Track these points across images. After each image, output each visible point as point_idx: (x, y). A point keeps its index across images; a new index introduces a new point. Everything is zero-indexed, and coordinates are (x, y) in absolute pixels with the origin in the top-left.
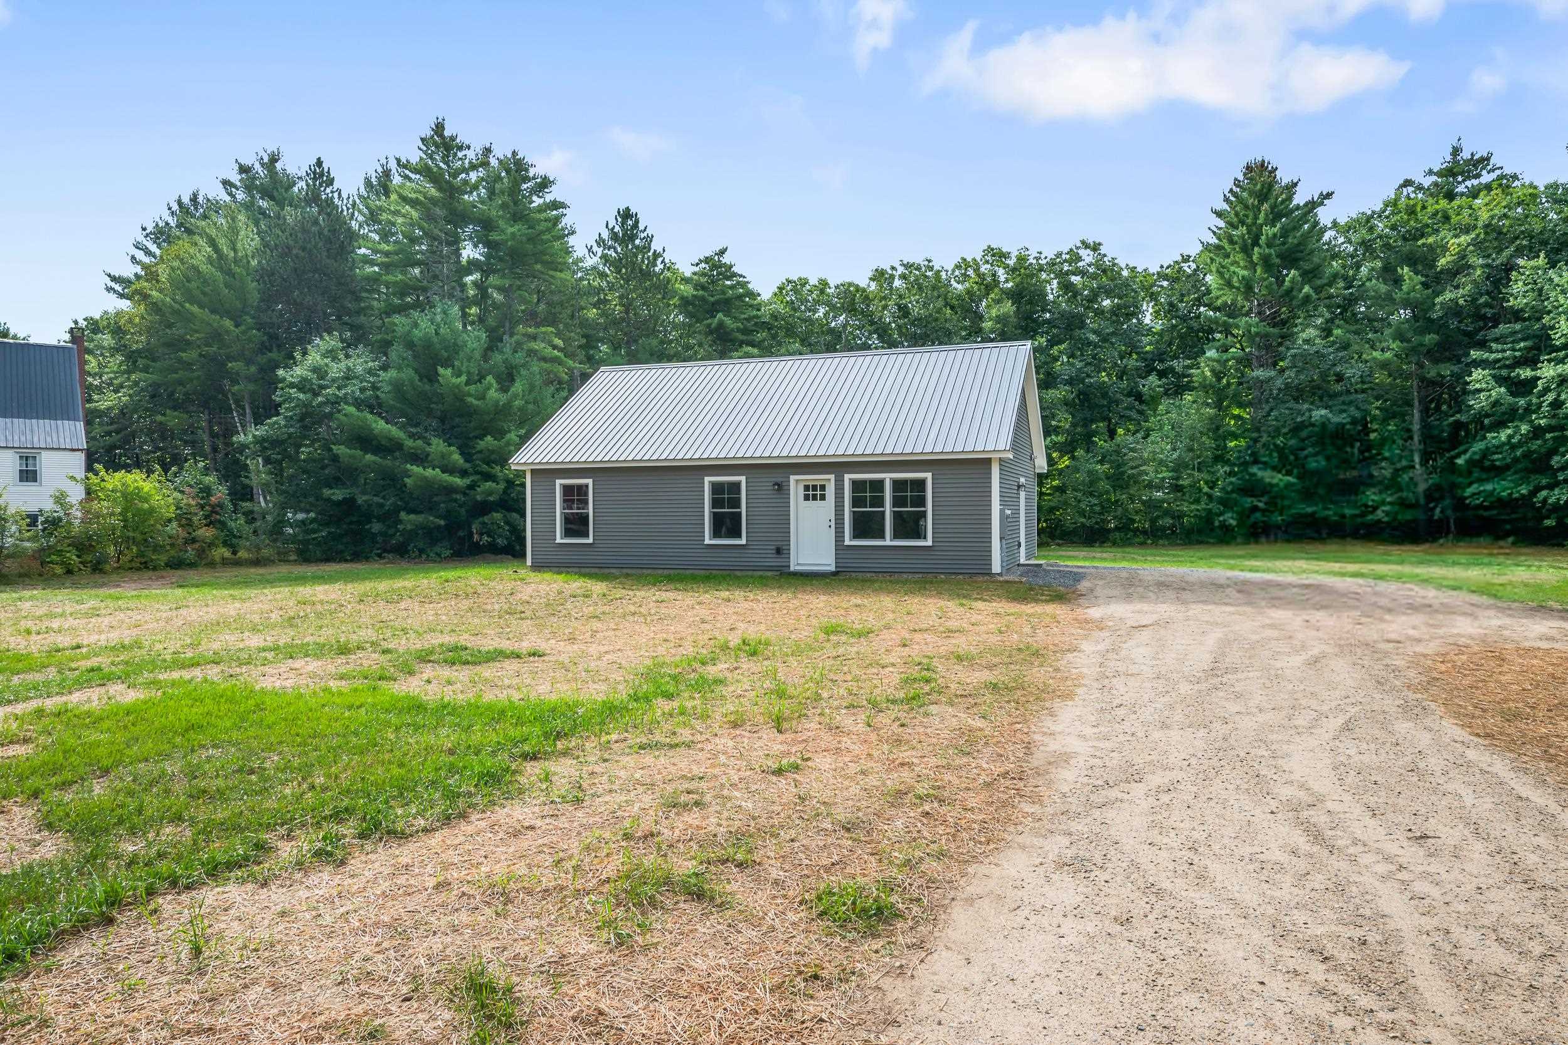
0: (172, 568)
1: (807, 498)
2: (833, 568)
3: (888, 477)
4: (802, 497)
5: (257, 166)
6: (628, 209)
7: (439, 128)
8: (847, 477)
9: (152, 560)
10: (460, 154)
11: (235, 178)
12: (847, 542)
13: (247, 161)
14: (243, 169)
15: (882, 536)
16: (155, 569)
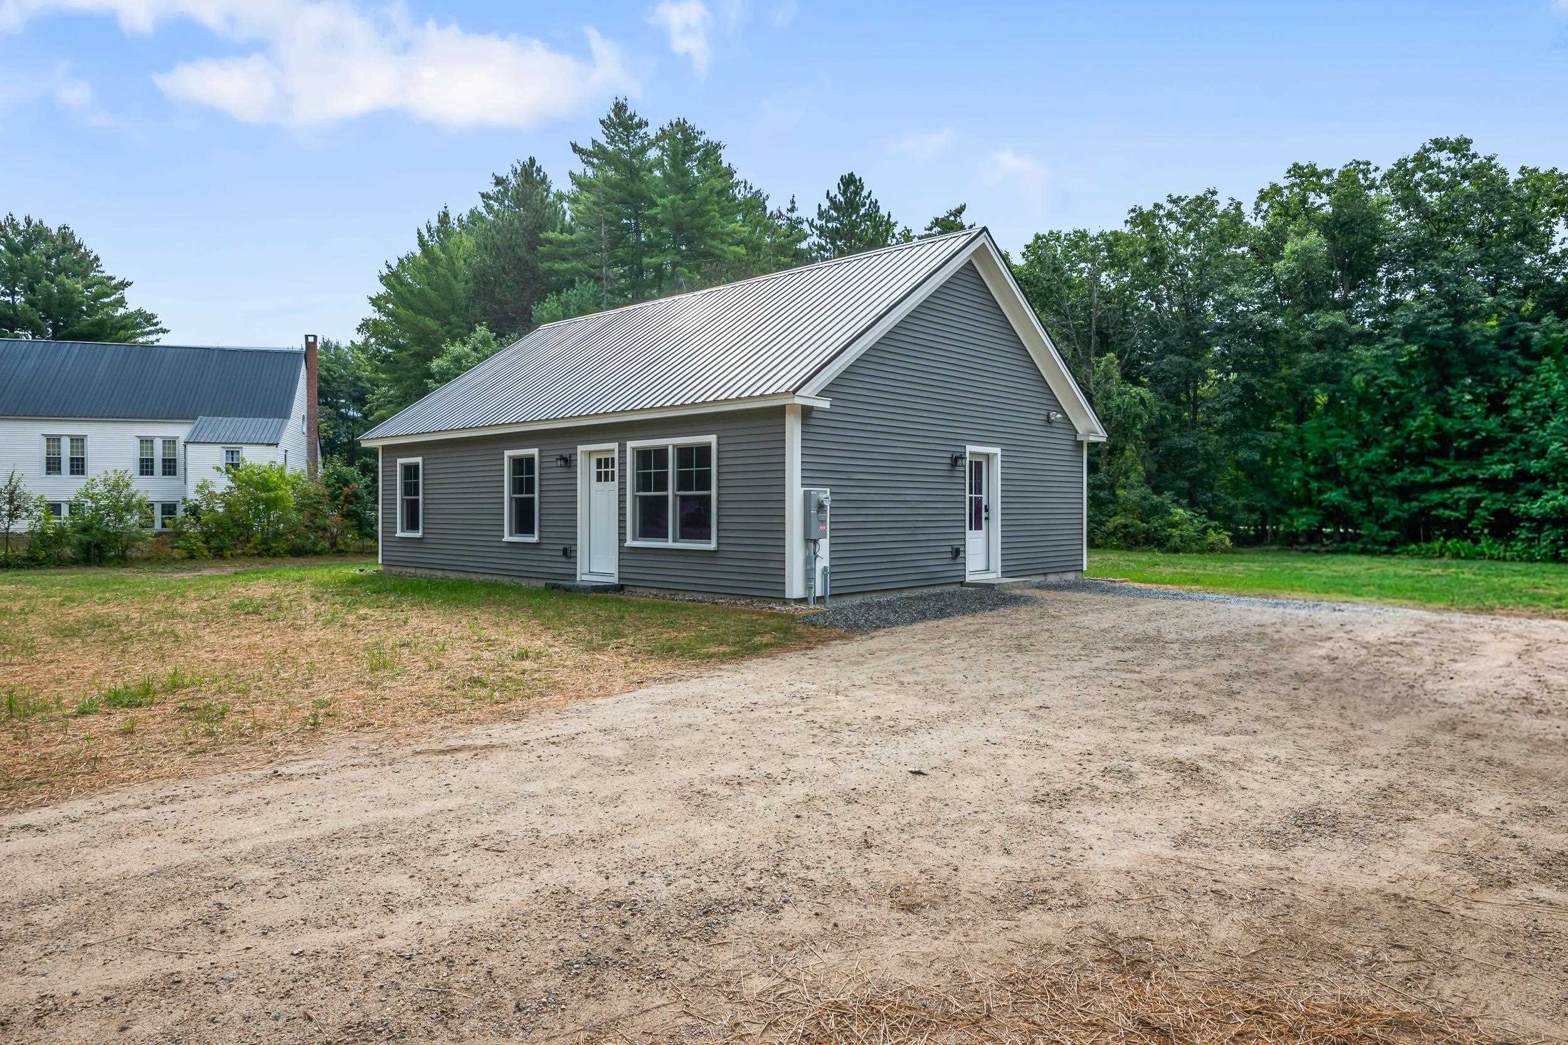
0: (292, 556)
1: (599, 479)
2: (614, 580)
3: (670, 442)
4: (594, 477)
5: (511, 176)
6: (851, 175)
7: (620, 108)
8: (630, 444)
9: (272, 548)
10: (641, 132)
11: (491, 189)
12: (629, 543)
13: (502, 174)
14: (499, 182)
15: (665, 536)
16: (275, 555)
